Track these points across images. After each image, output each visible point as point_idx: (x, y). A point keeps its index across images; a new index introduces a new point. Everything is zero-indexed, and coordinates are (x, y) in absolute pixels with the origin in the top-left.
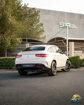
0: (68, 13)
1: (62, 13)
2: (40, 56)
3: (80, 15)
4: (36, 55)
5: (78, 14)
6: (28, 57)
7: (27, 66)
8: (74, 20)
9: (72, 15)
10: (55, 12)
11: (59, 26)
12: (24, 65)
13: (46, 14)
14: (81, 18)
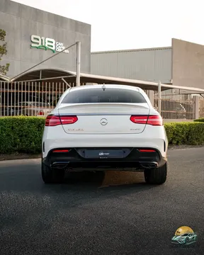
1: (37, 13)
2: (146, 123)
3: (76, 22)
4: (134, 118)
6: (104, 124)
7: (102, 154)
8: (63, 32)
9: (58, 20)
11: (30, 43)
12: (86, 151)
14: (76, 30)
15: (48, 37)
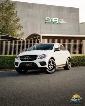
0: (55, 7)
5: (67, 8)
8: (62, 14)
10: (40, 5)
11: (45, 21)
13: (29, 8)
14: (71, 12)
15: (55, 17)
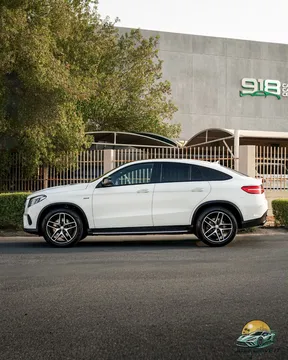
0: (271, 46)
10: (227, 43)
11: (240, 89)
15: (270, 78)
